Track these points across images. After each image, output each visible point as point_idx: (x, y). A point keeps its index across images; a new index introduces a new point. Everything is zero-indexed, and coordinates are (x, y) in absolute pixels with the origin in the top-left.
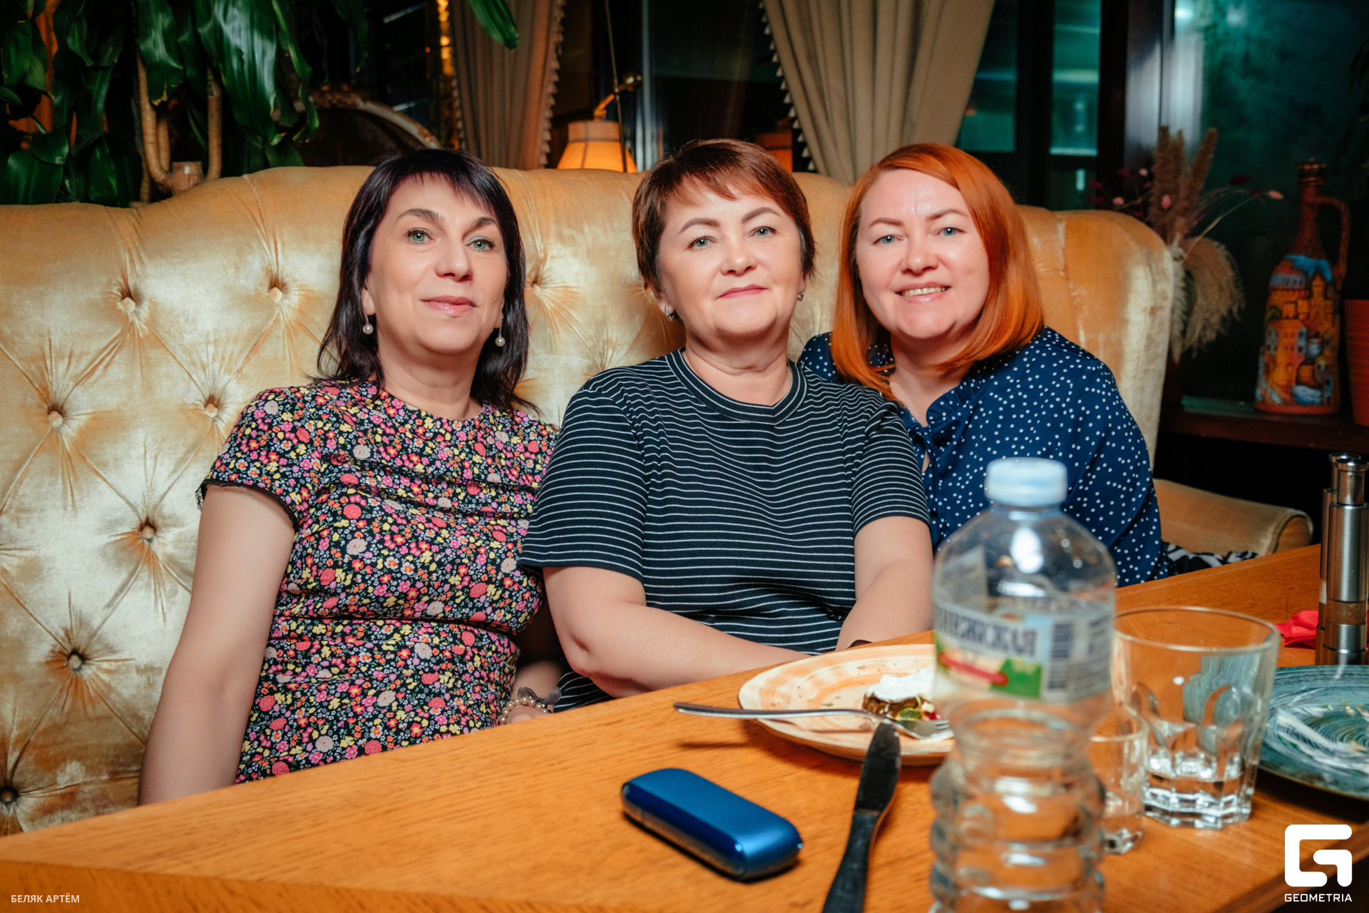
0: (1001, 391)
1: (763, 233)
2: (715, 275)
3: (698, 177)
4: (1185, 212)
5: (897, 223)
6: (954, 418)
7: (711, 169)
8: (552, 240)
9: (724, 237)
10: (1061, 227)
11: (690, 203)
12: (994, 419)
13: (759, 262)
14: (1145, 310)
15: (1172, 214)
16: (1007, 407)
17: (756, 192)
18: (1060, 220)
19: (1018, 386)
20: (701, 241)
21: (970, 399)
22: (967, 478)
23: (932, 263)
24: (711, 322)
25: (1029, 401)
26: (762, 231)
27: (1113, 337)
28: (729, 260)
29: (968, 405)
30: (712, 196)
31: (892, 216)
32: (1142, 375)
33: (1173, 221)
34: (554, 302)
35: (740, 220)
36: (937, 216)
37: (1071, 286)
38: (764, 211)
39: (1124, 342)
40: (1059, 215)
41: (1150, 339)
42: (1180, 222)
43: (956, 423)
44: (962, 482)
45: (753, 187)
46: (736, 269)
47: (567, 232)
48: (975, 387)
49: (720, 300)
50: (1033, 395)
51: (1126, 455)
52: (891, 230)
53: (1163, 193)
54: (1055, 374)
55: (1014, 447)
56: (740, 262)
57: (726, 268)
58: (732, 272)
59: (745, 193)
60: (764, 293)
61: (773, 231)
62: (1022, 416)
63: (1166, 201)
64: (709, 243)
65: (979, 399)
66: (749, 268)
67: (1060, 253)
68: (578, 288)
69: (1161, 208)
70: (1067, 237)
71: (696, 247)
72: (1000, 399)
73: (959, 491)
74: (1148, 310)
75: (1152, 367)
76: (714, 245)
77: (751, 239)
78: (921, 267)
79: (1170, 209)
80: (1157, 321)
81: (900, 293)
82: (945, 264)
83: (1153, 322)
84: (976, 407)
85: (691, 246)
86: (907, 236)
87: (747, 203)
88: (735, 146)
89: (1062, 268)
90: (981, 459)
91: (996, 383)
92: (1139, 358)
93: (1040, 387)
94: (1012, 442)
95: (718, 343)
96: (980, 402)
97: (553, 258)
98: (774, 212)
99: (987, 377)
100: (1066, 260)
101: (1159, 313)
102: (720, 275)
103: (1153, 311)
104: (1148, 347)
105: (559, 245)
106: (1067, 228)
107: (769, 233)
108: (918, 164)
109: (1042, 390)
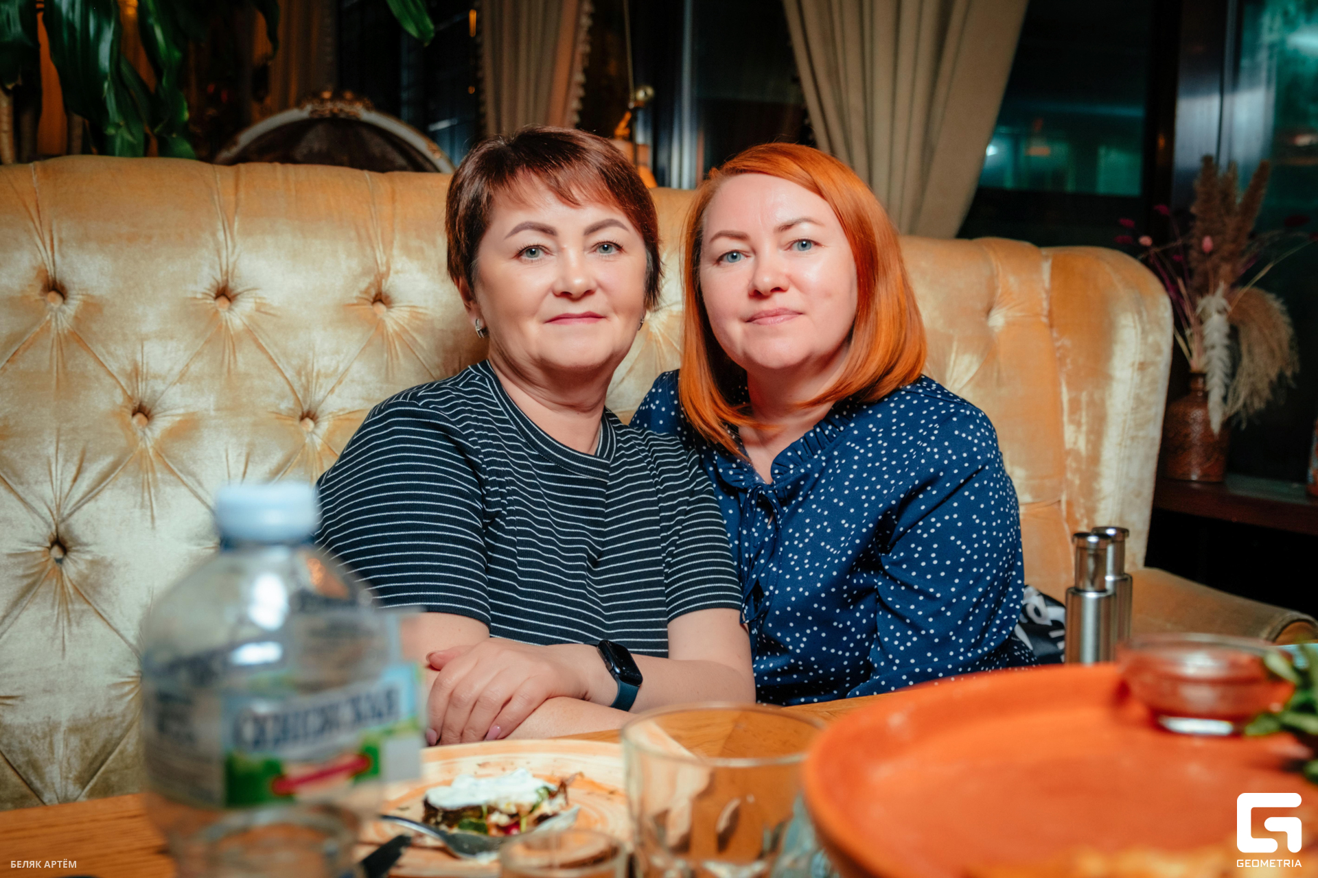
0: (860, 441)
1: (606, 249)
2: (545, 295)
3: (537, 174)
4: (1231, 258)
5: (741, 237)
6: (803, 471)
7: (554, 167)
8: (396, 252)
9: (560, 250)
10: (1046, 267)
11: (521, 203)
12: (847, 469)
13: (600, 286)
14: (1133, 364)
15: (1215, 258)
16: (863, 456)
17: (604, 201)
18: (1046, 258)
19: (880, 435)
20: (531, 251)
21: (822, 449)
22: (807, 535)
23: (782, 283)
24: (535, 350)
25: (888, 449)
26: (605, 246)
27: (1096, 396)
28: (564, 279)
29: (820, 456)
30: (550, 198)
31: (735, 228)
32: (1129, 442)
33: (1216, 269)
34: (397, 323)
35: (581, 231)
36: (788, 227)
37: (1055, 335)
38: (611, 223)
39: (1108, 403)
40: (1045, 251)
41: (1139, 400)
42: (1225, 269)
43: (806, 477)
44: (801, 540)
45: (600, 193)
46: (573, 291)
47: (414, 243)
48: (830, 435)
49: (549, 326)
50: (895, 442)
51: (984, 515)
52: (736, 245)
53: (1206, 232)
54: (923, 422)
55: (864, 497)
56: (578, 283)
57: (560, 287)
58: (566, 295)
59: (590, 200)
60: (602, 322)
61: (619, 248)
62: (877, 464)
63: (1207, 243)
64: (541, 254)
65: (834, 449)
66: (589, 293)
67: (1044, 295)
68: (426, 308)
69: (1202, 252)
70: (1053, 277)
71: (524, 257)
72: (857, 448)
73: (795, 550)
74: (1136, 366)
75: (1141, 434)
76: (548, 258)
77: (592, 256)
78: (770, 288)
79: (1211, 253)
80: (1147, 380)
81: (750, 320)
82: (800, 287)
83: (1142, 380)
84: (830, 460)
85: (519, 254)
86: (754, 251)
87: (592, 213)
88: (579, 139)
89: (1045, 312)
90: (826, 513)
91: (856, 432)
92: (1125, 422)
93: (904, 434)
94: (862, 492)
95: (537, 374)
96: (836, 453)
97: (397, 272)
98: (623, 227)
99: (846, 425)
100: (1050, 304)
101: (1151, 370)
102: (551, 296)
103: (1142, 367)
104: (1135, 410)
105: (404, 258)
106: (1053, 267)
107: (614, 251)
108: (766, 165)
109: (906, 438)
